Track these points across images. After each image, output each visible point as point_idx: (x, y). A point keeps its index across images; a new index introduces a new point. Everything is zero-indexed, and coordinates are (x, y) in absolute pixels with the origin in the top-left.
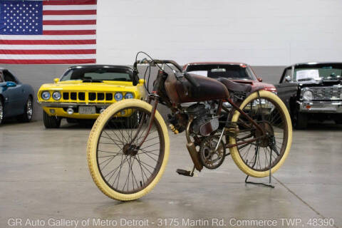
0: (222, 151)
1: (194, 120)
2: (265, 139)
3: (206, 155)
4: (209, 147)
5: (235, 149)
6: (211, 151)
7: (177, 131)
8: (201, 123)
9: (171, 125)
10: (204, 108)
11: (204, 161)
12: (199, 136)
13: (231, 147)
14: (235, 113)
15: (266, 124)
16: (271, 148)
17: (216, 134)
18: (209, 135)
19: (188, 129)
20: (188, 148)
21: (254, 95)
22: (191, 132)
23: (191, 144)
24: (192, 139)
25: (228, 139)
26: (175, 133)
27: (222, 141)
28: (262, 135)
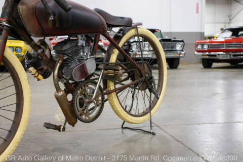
0: (100, 98)
1: (64, 61)
2: (145, 81)
3: (81, 105)
4: (84, 95)
5: (114, 94)
6: (87, 100)
7: (40, 77)
8: (73, 65)
9: (31, 69)
10: (77, 45)
11: (78, 113)
12: (70, 82)
13: (109, 93)
14: (113, 52)
15: (145, 65)
16: (151, 91)
17: (93, 78)
18: (84, 79)
19: (56, 72)
20: (57, 98)
21: (132, 32)
22: (60, 77)
23: (61, 94)
24: (62, 86)
25: (105, 83)
26: (39, 80)
27: (100, 87)
28: (142, 76)
